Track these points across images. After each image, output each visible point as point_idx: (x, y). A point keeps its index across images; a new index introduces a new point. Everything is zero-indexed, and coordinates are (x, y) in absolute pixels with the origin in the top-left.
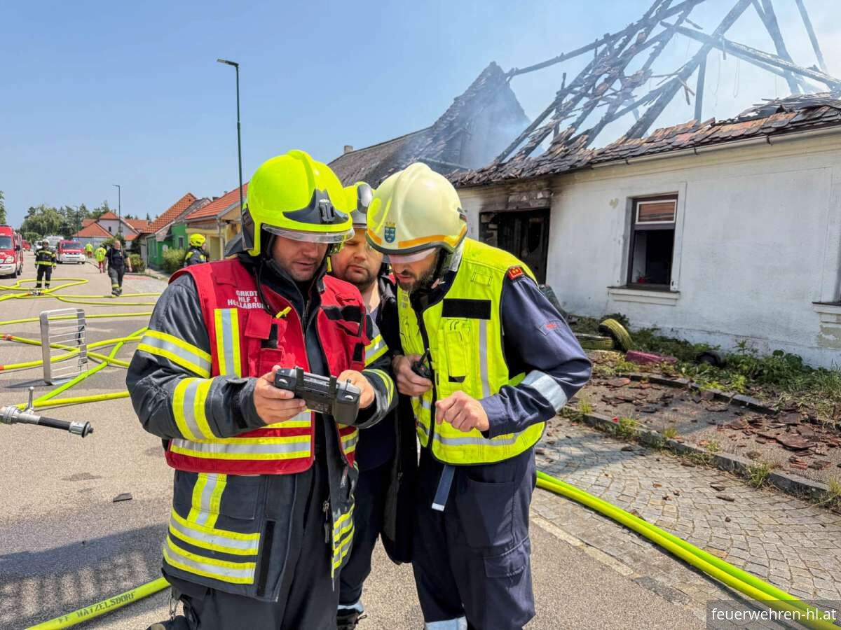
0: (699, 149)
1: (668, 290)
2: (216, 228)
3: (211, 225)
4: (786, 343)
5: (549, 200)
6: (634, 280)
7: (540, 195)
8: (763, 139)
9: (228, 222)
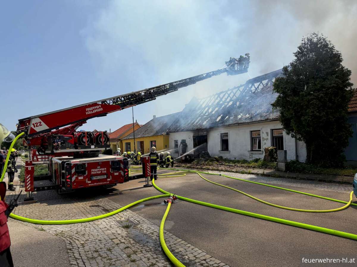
0: (229, 126)
1: (228, 151)
2: (116, 142)
3: (114, 141)
4: (245, 158)
5: (207, 134)
6: (224, 149)
7: (205, 133)
8: (237, 125)
9: (119, 140)
